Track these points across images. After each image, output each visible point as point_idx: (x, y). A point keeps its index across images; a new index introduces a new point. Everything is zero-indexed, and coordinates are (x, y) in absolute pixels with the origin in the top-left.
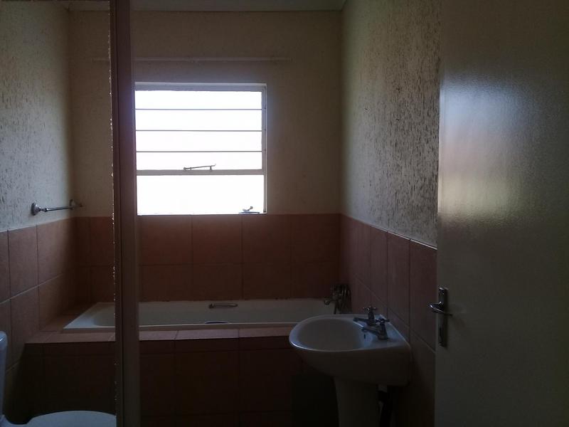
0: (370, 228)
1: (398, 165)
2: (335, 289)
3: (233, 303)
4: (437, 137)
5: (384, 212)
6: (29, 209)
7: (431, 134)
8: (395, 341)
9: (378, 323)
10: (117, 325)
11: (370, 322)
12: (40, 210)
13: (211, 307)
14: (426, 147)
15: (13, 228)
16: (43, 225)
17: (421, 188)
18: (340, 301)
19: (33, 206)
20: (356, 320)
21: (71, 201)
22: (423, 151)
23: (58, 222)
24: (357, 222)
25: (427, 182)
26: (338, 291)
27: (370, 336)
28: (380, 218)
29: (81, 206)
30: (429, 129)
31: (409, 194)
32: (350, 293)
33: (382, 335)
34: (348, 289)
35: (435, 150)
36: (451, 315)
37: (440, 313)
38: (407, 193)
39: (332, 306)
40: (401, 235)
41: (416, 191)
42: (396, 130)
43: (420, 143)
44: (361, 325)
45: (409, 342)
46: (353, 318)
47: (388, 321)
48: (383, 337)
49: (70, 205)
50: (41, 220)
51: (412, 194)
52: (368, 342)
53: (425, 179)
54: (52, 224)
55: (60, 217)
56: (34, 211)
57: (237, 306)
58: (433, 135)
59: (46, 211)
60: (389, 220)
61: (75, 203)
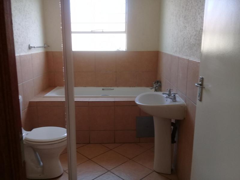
0: (171, 56)
1: (185, 26)
2: (155, 83)
3: (112, 88)
4: (203, 11)
5: (178, 48)
6: (28, 47)
7: (201, 10)
8: (179, 102)
9: (173, 95)
10: (66, 95)
11: (169, 95)
12: (32, 47)
13: (103, 89)
14: (199, 16)
15: (22, 54)
16: (34, 54)
17: (195, 36)
18: (157, 88)
19: (29, 45)
20: (163, 94)
21: (45, 44)
22: (197, 18)
23: (40, 53)
24: (166, 54)
25: (198, 33)
26: (156, 84)
27: (169, 100)
28: (176, 51)
29: (49, 47)
30: (200, 8)
31: (190, 39)
32: (161, 84)
33: (174, 99)
34: (161, 83)
35: (202, 18)
36: (204, 88)
37: (200, 87)
38: (189, 39)
39: (153, 90)
40: (185, 57)
41: (193, 37)
42: (185, 10)
43: (196, 15)
44: (165, 96)
45: (186, 102)
46: (162, 94)
47: (177, 94)
48: (174, 100)
49: (44, 45)
50: (33, 52)
51: (191, 39)
52: (168, 102)
53: (197, 31)
54: (37, 53)
55: (40, 51)
56: (30, 48)
57: (113, 89)
58: (202, 11)
59: (35, 48)
60: (180, 51)
61: (46, 45)
